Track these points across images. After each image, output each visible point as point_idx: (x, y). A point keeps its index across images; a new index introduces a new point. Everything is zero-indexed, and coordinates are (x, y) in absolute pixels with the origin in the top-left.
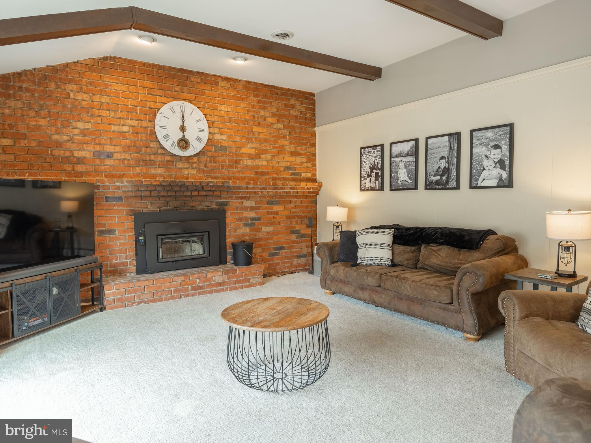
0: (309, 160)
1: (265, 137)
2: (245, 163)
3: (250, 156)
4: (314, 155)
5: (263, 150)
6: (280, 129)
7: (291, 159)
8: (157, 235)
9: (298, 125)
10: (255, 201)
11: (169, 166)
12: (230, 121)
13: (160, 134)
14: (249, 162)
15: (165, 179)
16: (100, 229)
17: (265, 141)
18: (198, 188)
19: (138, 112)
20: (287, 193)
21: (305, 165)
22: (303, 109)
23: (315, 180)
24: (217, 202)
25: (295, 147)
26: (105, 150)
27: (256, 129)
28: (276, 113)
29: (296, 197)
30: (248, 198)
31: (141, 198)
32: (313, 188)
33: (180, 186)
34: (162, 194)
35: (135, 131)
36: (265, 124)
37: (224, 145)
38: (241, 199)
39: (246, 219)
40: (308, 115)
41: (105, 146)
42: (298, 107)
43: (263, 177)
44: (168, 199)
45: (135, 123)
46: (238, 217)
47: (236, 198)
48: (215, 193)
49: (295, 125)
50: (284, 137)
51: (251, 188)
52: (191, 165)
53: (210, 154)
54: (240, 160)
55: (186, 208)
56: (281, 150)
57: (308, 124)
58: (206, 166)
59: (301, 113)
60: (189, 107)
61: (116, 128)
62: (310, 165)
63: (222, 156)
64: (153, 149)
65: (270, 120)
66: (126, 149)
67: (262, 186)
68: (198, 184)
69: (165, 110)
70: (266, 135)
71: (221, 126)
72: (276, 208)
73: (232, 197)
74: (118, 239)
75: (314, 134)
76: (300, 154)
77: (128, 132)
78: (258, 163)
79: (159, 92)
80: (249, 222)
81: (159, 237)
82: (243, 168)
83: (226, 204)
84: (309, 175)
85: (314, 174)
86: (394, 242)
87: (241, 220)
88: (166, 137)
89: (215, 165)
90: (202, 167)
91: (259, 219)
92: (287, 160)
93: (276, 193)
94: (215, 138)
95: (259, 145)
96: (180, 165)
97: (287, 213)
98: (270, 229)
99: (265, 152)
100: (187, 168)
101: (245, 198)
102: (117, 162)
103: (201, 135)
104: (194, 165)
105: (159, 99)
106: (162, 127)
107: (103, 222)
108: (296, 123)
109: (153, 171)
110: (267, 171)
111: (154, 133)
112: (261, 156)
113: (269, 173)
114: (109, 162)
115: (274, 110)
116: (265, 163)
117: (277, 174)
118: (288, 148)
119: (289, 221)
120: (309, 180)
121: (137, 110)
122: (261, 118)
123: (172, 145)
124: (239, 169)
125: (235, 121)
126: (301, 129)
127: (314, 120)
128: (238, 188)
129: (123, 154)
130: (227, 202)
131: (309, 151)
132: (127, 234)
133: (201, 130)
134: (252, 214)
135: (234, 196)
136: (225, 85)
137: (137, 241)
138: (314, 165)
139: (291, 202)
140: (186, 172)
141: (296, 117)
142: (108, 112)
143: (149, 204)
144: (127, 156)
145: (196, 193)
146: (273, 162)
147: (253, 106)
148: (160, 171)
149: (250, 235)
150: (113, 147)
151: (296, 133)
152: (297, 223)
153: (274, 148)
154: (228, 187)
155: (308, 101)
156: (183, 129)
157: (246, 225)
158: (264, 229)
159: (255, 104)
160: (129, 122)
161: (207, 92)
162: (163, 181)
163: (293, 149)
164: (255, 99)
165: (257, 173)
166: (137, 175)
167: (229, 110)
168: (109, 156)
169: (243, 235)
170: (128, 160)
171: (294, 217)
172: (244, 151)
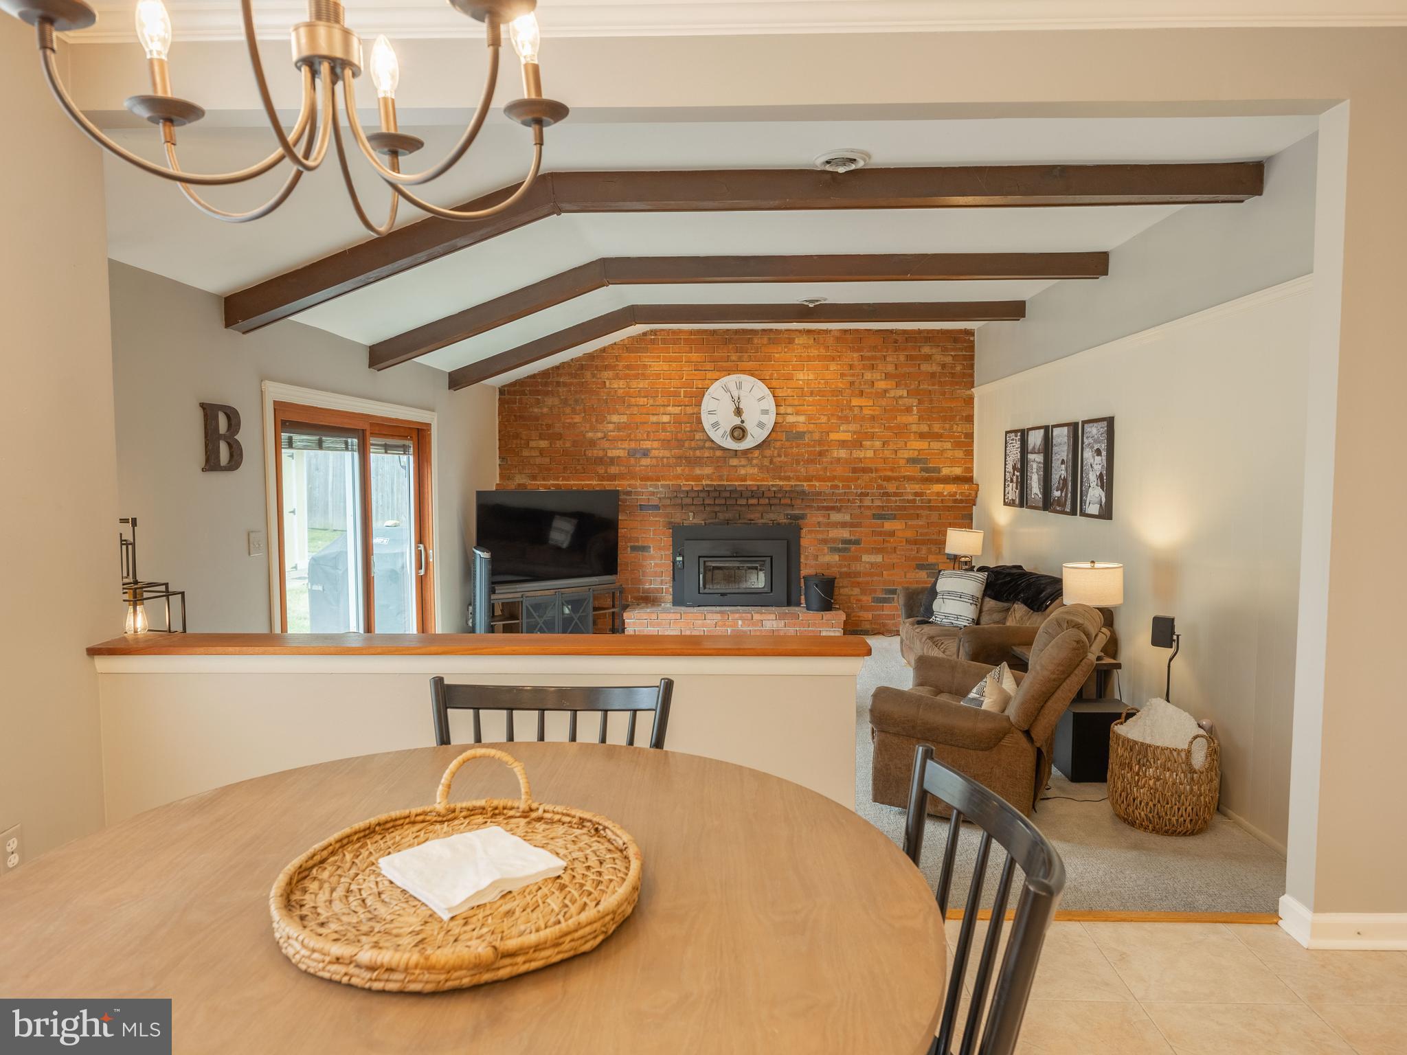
0: (957, 445)
1: (871, 412)
2: (835, 455)
3: (843, 444)
4: (970, 436)
5: (867, 433)
6: (901, 397)
7: (923, 445)
8: (699, 557)
9: (937, 387)
10: (851, 515)
11: (719, 464)
12: (812, 394)
13: (707, 421)
14: (843, 453)
15: (714, 481)
16: (632, 544)
17: (873, 418)
18: (757, 493)
19: (682, 395)
20: (908, 501)
21: (949, 454)
22: (949, 360)
23: (969, 480)
24: (787, 515)
25: (929, 426)
26: (641, 446)
27: (855, 402)
28: (894, 372)
29: (930, 508)
30: (838, 510)
31: (682, 506)
32: (961, 494)
33: (731, 492)
34: (707, 502)
35: (677, 422)
36: (871, 393)
37: (801, 430)
38: (827, 510)
39: (834, 540)
40: (959, 368)
41: (642, 442)
42: (938, 357)
43: (866, 477)
44: (717, 509)
45: (677, 410)
46: (820, 536)
47: (819, 508)
48: (782, 501)
49: (930, 388)
50: (908, 410)
51: (840, 494)
52: (750, 460)
53: (778, 444)
54: (827, 451)
55: (740, 521)
56: (901, 432)
57: (957, 383)
58: (771, 462)
59: (944, 366)
60: (748, 381)
61: (654, 419)
62: (959, 454)
63: (798, 446)
64: (699, 442)
65: (882, 385)
66: (666, 443)
67: (859, 491)
68: (755, 488)
69: (716, 389)
70: (874, 410)
71: (796, 403)
72: (888, 525)
73: (810, 507)
74: (652, 558)
75: (970, 401)
76: (937, 437)
77: (670, 423)
78: (858, 454)
79: (709, 366)
80: (840, 546)
81: (702, 560)
82: (832, 463)
83: (803, 517)
84: (958, 471)
85: (970, 470)
86: (985, 594)
87: (825, 541)
88: (716, 425)
89: (786, 459)
90: (766, 462)
91: (857, 542)
92: (913, 447)
93: (888, 501)
94: (787, 421)
95: (861, 426)
96: (734, 462)
97: (910, 534)
98: (878, 558)
99: (872, 437)
100: (744, 466)
101: (832, 508)
102: (654, 461)
103: (764, 419)
104: (755, 462)
105: (709, 375)
106: (710, 413)
107: (635, 535)
108: (934, 385)
109: (698, 471)
110: (873, 466)
111: (699, 421)
112: (864, 443)
113: (877, 470)
114: (645, 462)
115: (891, 369)
116: (870, 454)
117: (892, 470)
118: (914, 428)
119: (914, 547)
120: (957, 480)
121: (680, 393)
122: (865, 384)
123: (723, 436)
124: (825, 465)
125: (821, 393)
126: (944, 393)
127: (972, 376)
128: (819, 494)
129: (662, 451)
130: (803, 514)
131: (959, 430)
132: (663, 553)
133: (765, 412)
134: (845, 534)
135: (815, 505)
136: (805, 342)
137: (674, 562)
138: (969, 453)
139: (918, 516)
140: (743, 472)
141: (933, 375)
142: (646, 399)
143: (691, 514)
144: (667, 453)
145: (754, 501)
146: (886, 452)
147: (851, 367)
148: (708, 470)
149: (841, 566)
150: (650, 442)
151: (931, 401)
152: (929, 551)
153: (890, 428)
154: (803, 492)
155: (959, 345)
156: (738, 412)
157: (834, 550)
158: (865, 558)
159: (856, 363)
160: (670, 409)
161: (777, 355)
162: (707, 485)
163: (925, 428)
164: (855, 355)
165: (855, 470)
166: (678, 477)
167: (811, 377)
168: (646, 453)
169: (829, 565)
170: (667, 458)
171: (924, 542)
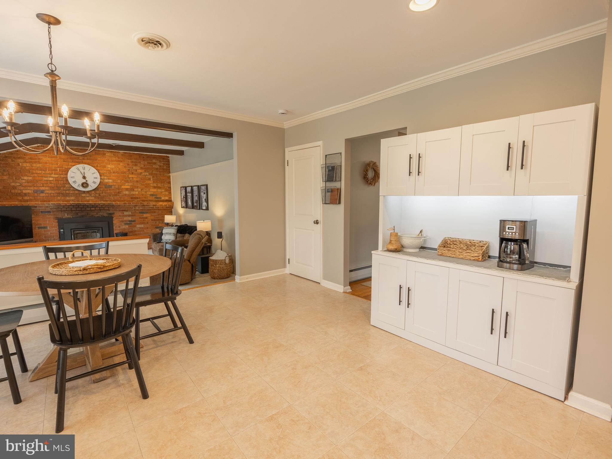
0: (166, 190)
1: (136, 179)
2: (124, 193)
3: (127, 189)
4: (170, 188)
5: (135, 186)
6: (147, 175)
7: (155, 190)
8: (71, 229)
9: (158, 173)
10: (132, 212)
11: (77, 196)
12: (114, 172)
13: (71, 181)
14: (127, 193)
15: (76, 202)
16: (38, 226)
17: (137, 181)
18: (95, 206)
19: (58, 171)
20: (151, 208)
21: (164, 193)
22: (162, 164)
23: (171, 201)
24: (107, 213)
25: (157, 184)
26: (40, 189)
27: (130, 176)
28: (144, 167)
29: (158, 210)
30: (127, 211)
31: (61, 211)
32: (168, 205)
33: (83, 206)
34: (73, 209)
35: (57, 180)
36: (136, 173)
37: (111, 184)
38: (123, 211)
39: (126, 221)
40: (165, 167)
41: (40, 187)
42: (159, 164)
43: (136, 200)
44: (77, 212)
45: (56, 176)
46: (120, 220)
47: (119, 211)
48: (105, 209)
49: (156, 173)
50: (149, 179)
51: (127, 206)
52: (91, 195)
53: (102, 189)
54: (121, 191)
55: (88, 216)
56: (148, 186)
57: (165, 172)
58: (99, 195)
59: (160, 166)
60: (87, 167)
61: (46, 179)
62: (167, 193)
63: (110, 190)
64: (68, 188)
65: (140, 171)
66: (52, 188)
67: (134, 205)
68: (94, 204)
69: (73, 169)
70: (137, 179)
71: (108, 175)
72: (145, 215)
73: (116, 210)
74: (49, 231)
75: (169, 177)
76: (160, 188)
77: (53, 180)
78: (132, 193)
79: (70, 160)
80: (128, 222)
81: (72, 230)
82: (123, 196)
83: (113, 214)
84: (167, 198)
85: (171, 198)
86: (177, 233)
87: (122, 221)
88: (75, 182)
89: (105, 194)
90: (97, 195)
91: (134, 221)
92: (152, 191)
93: (144, 208)
94: (105, 181)
95: (133, 184)
96: (84, 195)
97: (153, 218)
98: (142, 226)
99: (137, 187)
100: (88, 197)
101: (125, 210)
102: (47, 195)
103: (95, 180)
104: (92, 195)
105: (70, 164)
106: (72, 177)
107: (40, 223)
108: (157, 172)
109: (68, 198)
110: (138, 197)
111: (67, 180)
112: (135, 189)
113: (140, 198)
114: (42, 195)
115: (142, 166)
116: (137, 193)
117: (145, 198)
118: (152, 185)
119: (154, 222)
120: (167, 201)
121: (57, 170)
122: (134, 170)
123: (78, 186)
124: (120, 196)
125: (117, 172)
126: (161, 175)
127: (169, 170)
128: (119, 206)
129: (51, 191)
130: (113, 213)
131: (167, 186)
132: (54, 229)
133: (96, 178)
134: (130, 219)
135: (118, 209)
136: (110, 155)
137: (60, 232)
138: (170, 193)
139: (155, 212)
140: (88, 198)
141: (157, 169)
142: (41, 171)
143: (66, 214)
144: (53, 192)
145: (94, 209)
146: (142, 192)
147: (128, 164)
148: (72, 198)
149: (129, 229)
150: (44, 188)
151: (157, 177)
152: (159, 223)
153: (143, 185)
154: (113, 205)
155: (164, 160)
156: (84, 177)
157: (126, 224)
158: (138, 226)
159: (130, 163)
160: (53, 175)
161: (99, 159)
162: (72, 203)
163: (155, 185)
164: (129, 161)
165: (132, 198)
166: (59, 201)
167: (113, 167)
168: (42, 192)
169: (124, 229)
170: (53, 193)
171: (158, 220)
172: (123, 187)
